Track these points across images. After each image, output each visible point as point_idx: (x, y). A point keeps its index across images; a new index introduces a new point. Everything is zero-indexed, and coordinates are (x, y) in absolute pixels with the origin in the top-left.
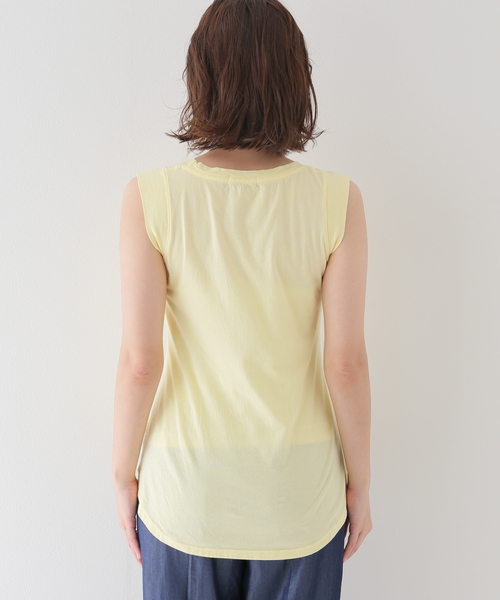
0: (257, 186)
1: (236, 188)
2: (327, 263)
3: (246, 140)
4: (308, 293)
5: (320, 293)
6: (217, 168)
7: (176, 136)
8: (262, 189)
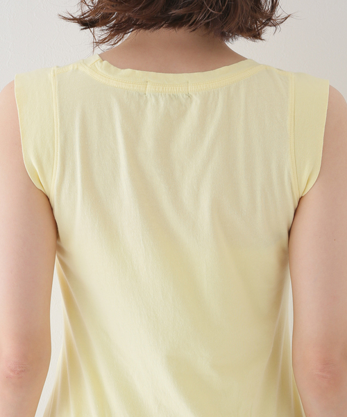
0: (189, 96)
1: (157, 100)
2: (296, 211)
3: (175, 12)
4: (267, 257)
5: (286, 257)
6: (129, 71)
7: (74, 19)
8: (196, 101)
